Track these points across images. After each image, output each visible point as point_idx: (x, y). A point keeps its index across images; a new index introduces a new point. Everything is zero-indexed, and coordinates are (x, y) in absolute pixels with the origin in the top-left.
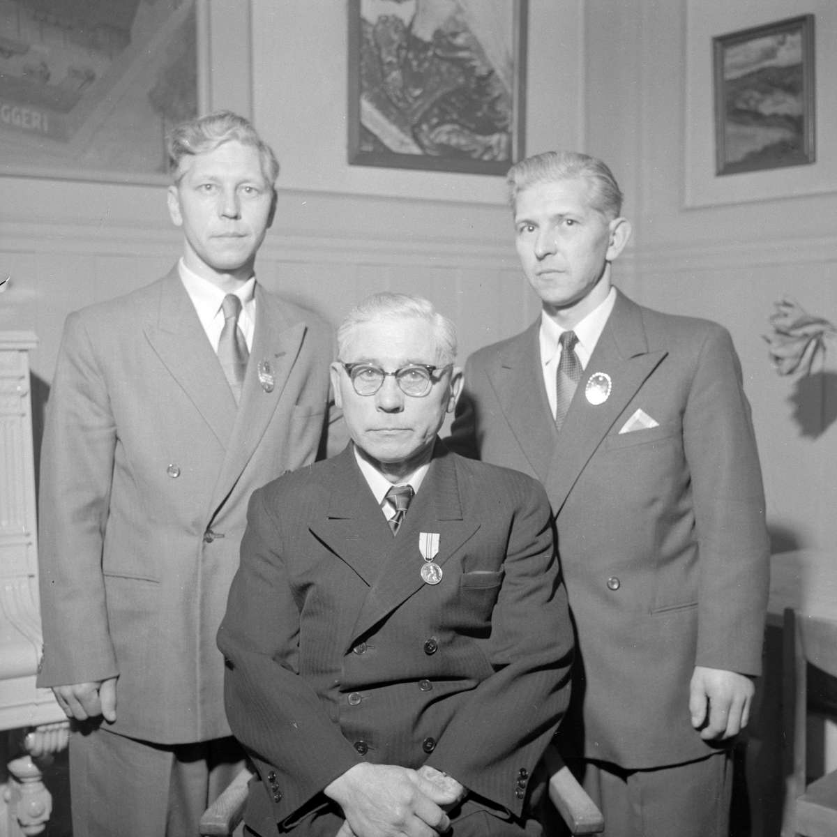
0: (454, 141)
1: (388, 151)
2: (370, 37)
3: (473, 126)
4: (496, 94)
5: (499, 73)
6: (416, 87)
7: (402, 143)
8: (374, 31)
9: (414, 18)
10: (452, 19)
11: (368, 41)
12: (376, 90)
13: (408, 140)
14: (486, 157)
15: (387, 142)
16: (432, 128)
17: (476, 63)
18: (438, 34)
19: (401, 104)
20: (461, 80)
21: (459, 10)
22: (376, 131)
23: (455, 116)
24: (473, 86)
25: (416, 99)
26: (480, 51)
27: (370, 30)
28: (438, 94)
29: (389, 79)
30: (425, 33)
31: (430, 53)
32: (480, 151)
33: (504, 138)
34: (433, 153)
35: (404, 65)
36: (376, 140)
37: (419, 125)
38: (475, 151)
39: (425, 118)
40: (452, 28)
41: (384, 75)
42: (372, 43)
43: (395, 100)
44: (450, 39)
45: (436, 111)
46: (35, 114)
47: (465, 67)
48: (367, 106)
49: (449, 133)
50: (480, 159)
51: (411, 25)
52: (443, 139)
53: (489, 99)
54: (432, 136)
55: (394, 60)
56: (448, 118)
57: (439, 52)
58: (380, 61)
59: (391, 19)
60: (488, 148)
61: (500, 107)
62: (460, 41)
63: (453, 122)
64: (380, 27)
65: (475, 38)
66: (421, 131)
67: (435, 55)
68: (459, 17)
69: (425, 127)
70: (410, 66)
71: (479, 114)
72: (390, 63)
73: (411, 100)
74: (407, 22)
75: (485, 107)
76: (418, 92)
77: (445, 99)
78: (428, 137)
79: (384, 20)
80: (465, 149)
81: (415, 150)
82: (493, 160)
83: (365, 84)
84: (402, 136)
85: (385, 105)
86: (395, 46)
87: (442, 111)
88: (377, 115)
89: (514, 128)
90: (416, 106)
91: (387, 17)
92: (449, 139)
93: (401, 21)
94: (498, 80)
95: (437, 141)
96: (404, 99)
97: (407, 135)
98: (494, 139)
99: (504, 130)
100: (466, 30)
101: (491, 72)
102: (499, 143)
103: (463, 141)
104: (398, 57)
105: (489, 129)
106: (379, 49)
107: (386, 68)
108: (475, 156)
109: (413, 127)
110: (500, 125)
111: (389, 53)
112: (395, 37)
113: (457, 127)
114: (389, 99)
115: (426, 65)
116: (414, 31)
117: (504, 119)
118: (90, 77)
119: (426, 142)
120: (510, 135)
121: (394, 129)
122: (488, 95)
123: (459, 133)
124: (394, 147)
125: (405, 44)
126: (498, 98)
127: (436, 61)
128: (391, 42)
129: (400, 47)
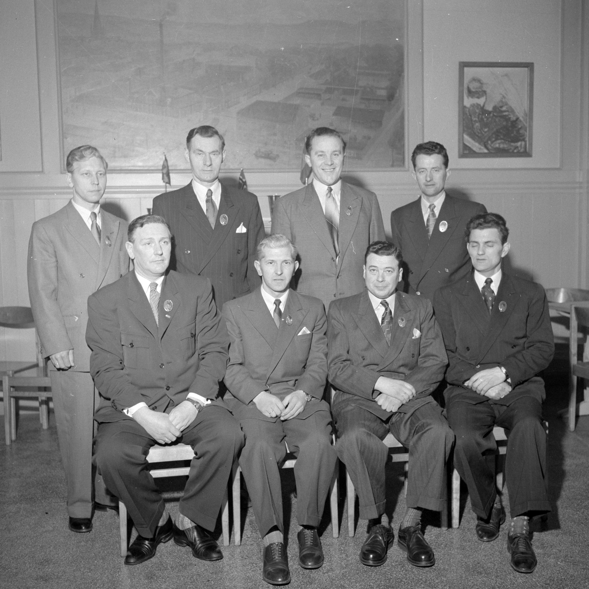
0: (502, 146)
1: (474, 152)
2: (467, 112)
3: (510, 140)
4: (520, 127)
5: (521, 118)
6: (485, 128)
7: (480, 149)
8: (469, 110)
9: (485, 103)
10: (501, 101)
11: (466, 114)
12: (470, 131)
13: (482, 148)
14: (515, 151)
15: (474, 149)
16: (492, 142)
17: (512, 116)
18: (495, 108)
19: (480, 135)
20: (505, 123)
21: (504, 97)
22: (470, 146)
23: (502, 137)
24: (510, 125)
25: (485, 132)
26: (513, 111)
27: (467, 110)
28: (495, 130)
29: (475, 126)
30: (489, 108)
31: (491, 115)
32: (513, 148)
33: (523, 143)
34: (493, 152)
35: (481, 121)
36: (470, 149)
37: (487, 142)
38: (510, 149)
39: (489, 139)
40: (501, 104)
41: (473, 126)
42: (468, 114)
43: (477, 134)
44: (500, 109)
45: (494, 136)
46: (352, 152)
47: (506, 118)
48: (466, 137)
49: (499, 144)
50: (513, 152)
51: (484, 106)
52: (497, 145)
53: (517, 129)
54: (492, 145)
55: (477, 119)
56: (499, 138)
57: (495, 114)
58: (472, 120)
59: (476, 105)
60: (516, 147)
61: (521, 131)
62: (504, 109)
63: (501, 139)
64: (471, 108)
65: (511, 107)
66: (488, 143)
67: (494, 115)
68: (504, 100)
69: (489, 142)
70: (483, 120)
71: (512, 135)
72: (475, 121)
73: (483, 133)
74: (482, 105)
75: (515, 132)
76: (486, 130)
77: (498, 131)
78: (491, 146)
79: (473, 106)
80: (506, 149)
81: (486, 151)
82: (518, 152)
83: (466, 129)
84: (480, 146)
85: (473, 136)
86: (477, 114)
87: (497, 135)
88: (470, 140)
89: (527, 139)
90: (486, 135)
91: (474, 104)
92: (499, 146)
93: (480, 105)
94: (521, 121)
95: (495, 147)
96: (482, 133)
97: (482, 146)
98: (519, 144)
99: (524, 140)
100: (507, 104)
101: (518, 119)
102: (521, 145)
103: (505, 146)
104: (478, 118)
105: (517, 140)
106: (470, 116)
107: (473, 123)
108: (511, 151)
109: (485, 143)
110: (521, 138)
111: (475, 117)
112: (477, 111)
113: (503, 141)
114: (475, 133)
115: (490, 119)
116: (485, 108)
117: (524, 135)
118: (369, 138)
119: (490, 148)
120: (525, 142)
121: (477, 144)
122: (516, 127)
123: (503, 143)
124: (477, 150)
125: (481, 113)
126: (520, 128)
127: (494, 118)
128: (476, 112)
129: (479, 114)
